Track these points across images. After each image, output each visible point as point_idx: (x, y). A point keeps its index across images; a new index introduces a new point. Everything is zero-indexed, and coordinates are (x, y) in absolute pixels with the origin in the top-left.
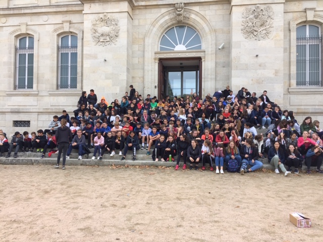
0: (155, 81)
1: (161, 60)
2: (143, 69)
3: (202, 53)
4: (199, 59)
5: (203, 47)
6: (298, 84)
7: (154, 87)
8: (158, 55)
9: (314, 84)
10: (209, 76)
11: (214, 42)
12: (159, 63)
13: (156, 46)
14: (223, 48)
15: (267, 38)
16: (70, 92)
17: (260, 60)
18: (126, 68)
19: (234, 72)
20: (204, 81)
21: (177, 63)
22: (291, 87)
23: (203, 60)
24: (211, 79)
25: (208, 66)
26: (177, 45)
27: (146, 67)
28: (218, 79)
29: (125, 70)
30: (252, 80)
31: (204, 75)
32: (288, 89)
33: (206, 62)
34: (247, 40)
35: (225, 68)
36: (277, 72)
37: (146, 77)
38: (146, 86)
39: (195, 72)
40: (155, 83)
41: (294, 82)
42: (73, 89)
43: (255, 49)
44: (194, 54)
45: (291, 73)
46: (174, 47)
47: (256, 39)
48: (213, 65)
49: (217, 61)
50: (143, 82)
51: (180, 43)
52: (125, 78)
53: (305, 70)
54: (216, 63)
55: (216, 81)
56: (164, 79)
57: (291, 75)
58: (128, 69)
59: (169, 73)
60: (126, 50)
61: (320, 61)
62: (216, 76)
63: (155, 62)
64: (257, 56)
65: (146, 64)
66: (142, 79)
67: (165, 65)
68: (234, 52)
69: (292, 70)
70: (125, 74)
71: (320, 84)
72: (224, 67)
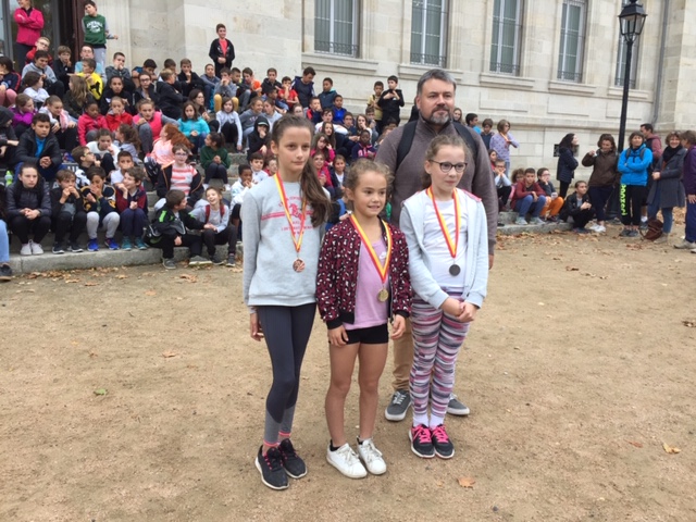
6: (317, 48)
22: (306, 52)
41: (310, 40)
53: (329, 17)
57: (306, 21)
69: (306, 10)
71: (354, 52)
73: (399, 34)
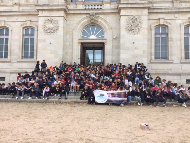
0: (79, 55)
1: (82, 44)
2: (72, 48)
3: (105, 40)
4: (103, 43)
5: (105, 37)
6: (155, 58)
7: (78, 58)
8: (80, 41)
9: (164, 59)
10: (109, 53)
11: (111, 34)
12: (81, 45)
13: (79, 36)
14: (116, 38)
15: (139, 33)
16: (30, 61)
17: (135, 45)
18: (62, 47)
19: (121, 51)
20: (106, 56)
21: (91, 45)
22: (152, 60)
23: (105, 44)
24: (110, 55)
25: (108, 47)
26: (91, 35)
27: (73, 48)
28: (113, 54)
29: (62, 49)
30: (131, 56)
31: (106, 52)
32: (150, 61)
33: (107, 45)
34: (128, 34)
35: (117, 49)
36: (144, 52)
37: (74, 53)
38: (74, 58)
39: (101, 50)
40: (79, 56)
41: (153, 57)
42: (31, 59)
43: (132, 39)
44: (101, 40)
45: (152, 52)
46: (90, 37)
47: (133, 34)
48: (111, 47)
49: (113, 45)
50: (72, 55)
51: (93, 35)
52: (62, 53)
53: (159, 51)
54: (112, 46)
55: (112, 56)
56: (84, 54)
57: (152, 53)
58: (63, 48)
59: (87, 50)
60: (62, 38)
61: (167, 46)
62: (112, 53)
63: (79, 45)
64: (134, 43)
65: (74, 45)
66: (71, 54)
67: (85, 46)
68: (122, 41)
69: (152, 51)
70: (62, 51)
71: (167, 58)
72: (116, 48)
73: (180, 53)
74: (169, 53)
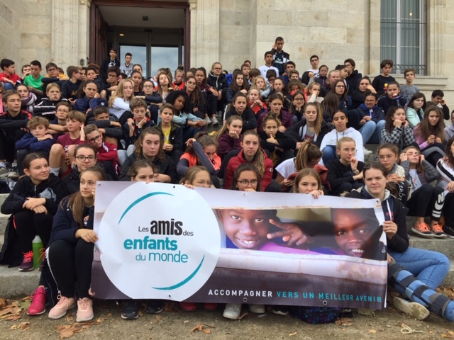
1: (96, 2)
2: (49, 16)
4: (185, 5)
7: (76, 61)
10: (206, 43)
19: (260, 30)
20: (196, 55)
22: (372, 75)
23: (192, 6)
24: (211, 49)
25: (203, 19)
27: (56, 13)
28: (225, 49)
30: (300, 49)
31: (196, 41)
33: (199, 11)
35: (240, 27)
38: (57, 57)
41: (376, 64)
48: (215, 17)
49: (224, 9)
54: (221, 13)
59: (122, 47)
61: (422, 26)
62: (220, 42)
66: (45, 39)
72: (238, 24)
74: (432, 49)
